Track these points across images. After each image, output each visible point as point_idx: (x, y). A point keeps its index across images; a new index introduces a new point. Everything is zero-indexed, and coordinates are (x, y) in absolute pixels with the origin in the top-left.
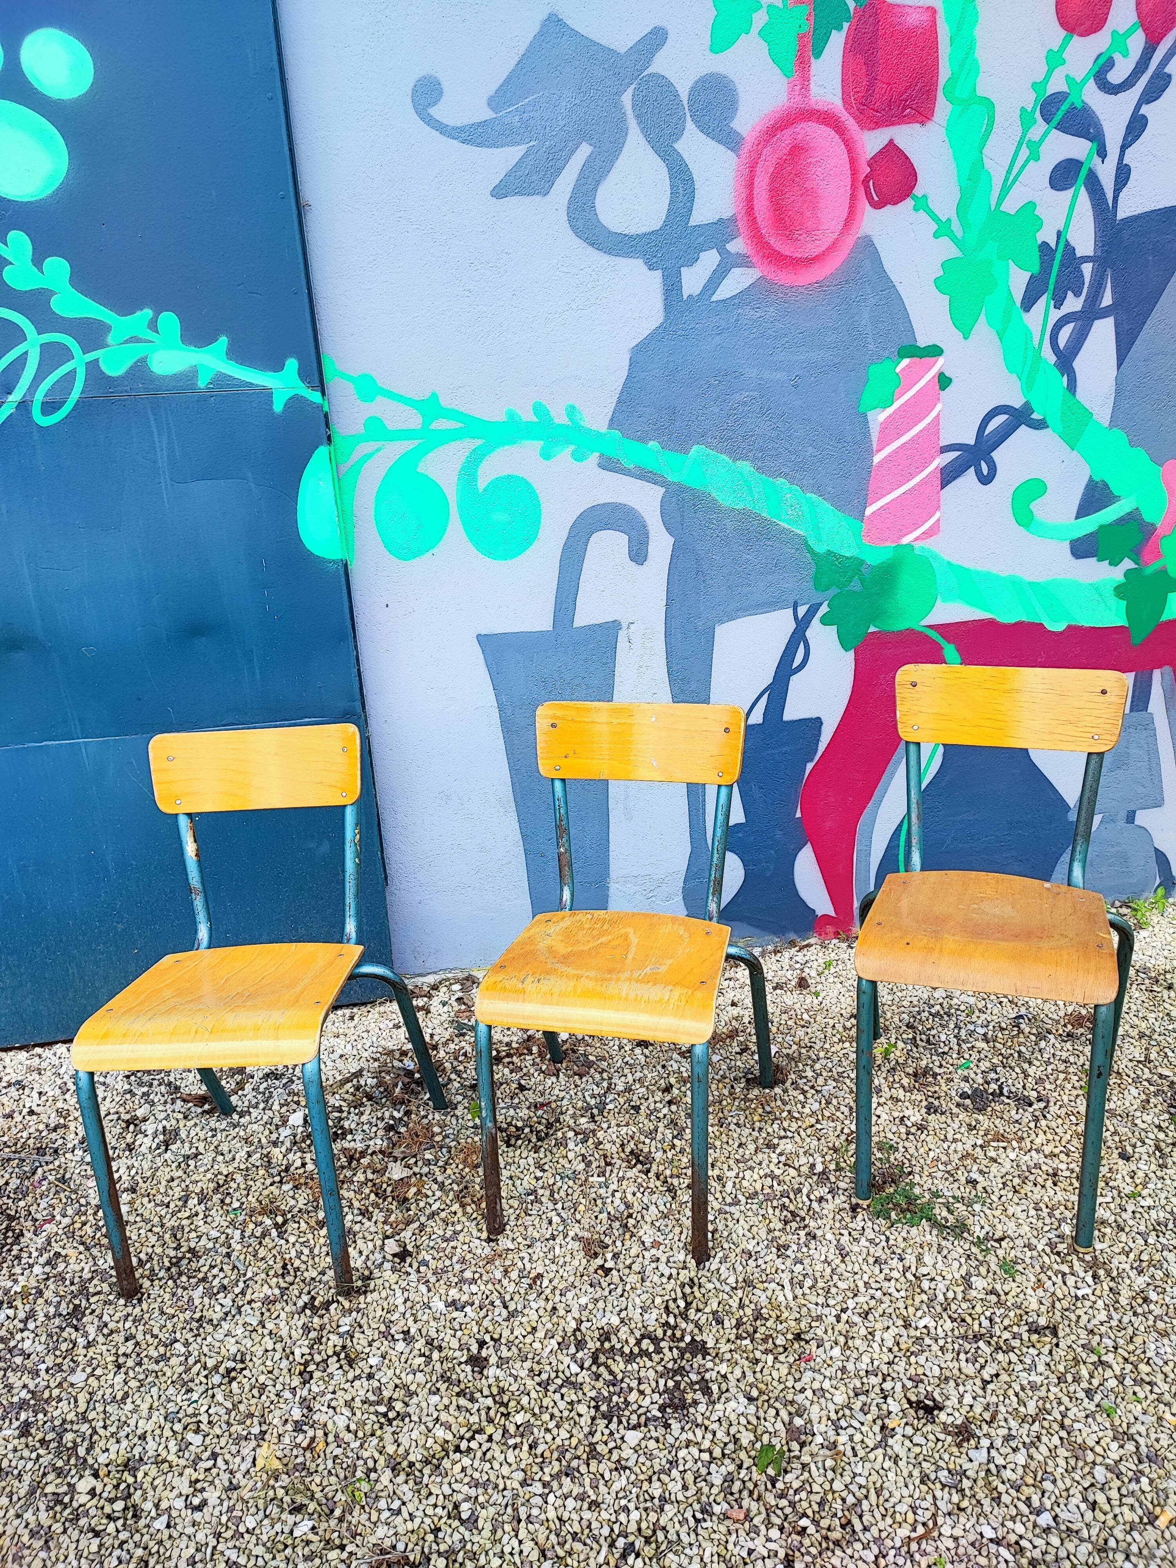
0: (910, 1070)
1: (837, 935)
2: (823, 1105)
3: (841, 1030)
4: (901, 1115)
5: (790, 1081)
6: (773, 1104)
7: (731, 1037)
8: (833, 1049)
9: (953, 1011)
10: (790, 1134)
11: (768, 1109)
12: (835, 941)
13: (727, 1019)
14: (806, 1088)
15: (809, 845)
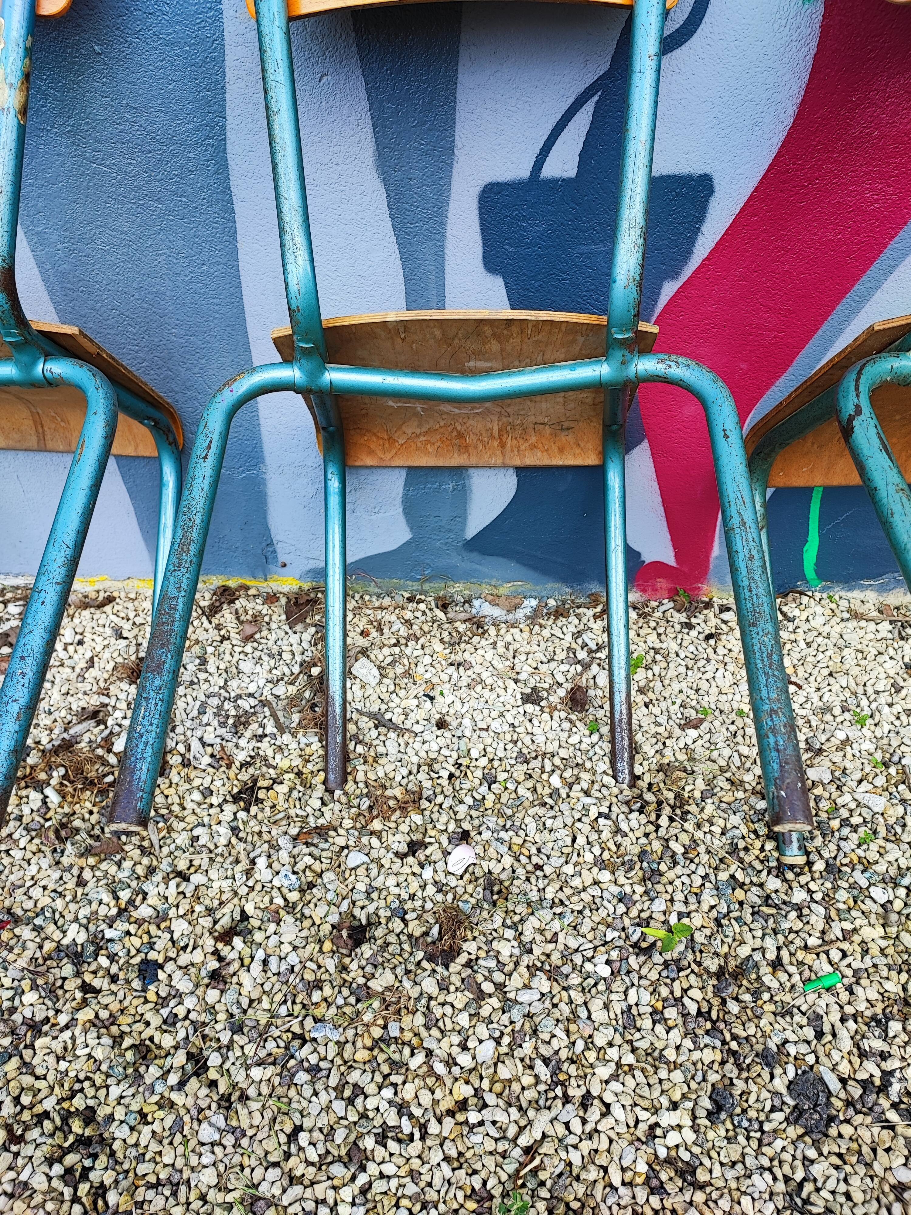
0: (713, 965)
1: (672, 595)
2: (504, 1049)
3: (606, 835)
4: (653, 1120)
5: (463, 958)
6: (407, 1020)
7: (403, 808)
8: (577, 882)
9: (835, 824)
10: (407, 1126)
11: (394, 1031)
12: (668, 605)
13: (415, 760)
14: (488, 987)
15: (645, 445)
